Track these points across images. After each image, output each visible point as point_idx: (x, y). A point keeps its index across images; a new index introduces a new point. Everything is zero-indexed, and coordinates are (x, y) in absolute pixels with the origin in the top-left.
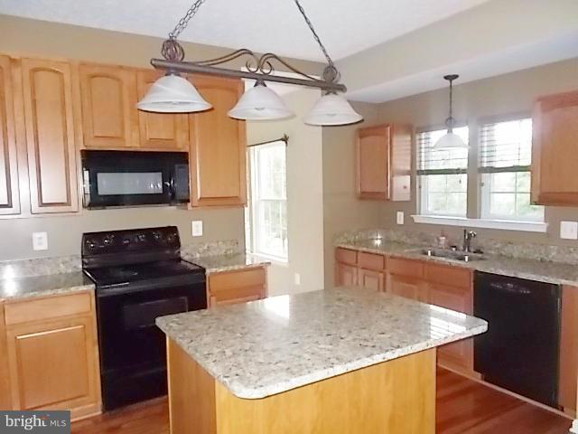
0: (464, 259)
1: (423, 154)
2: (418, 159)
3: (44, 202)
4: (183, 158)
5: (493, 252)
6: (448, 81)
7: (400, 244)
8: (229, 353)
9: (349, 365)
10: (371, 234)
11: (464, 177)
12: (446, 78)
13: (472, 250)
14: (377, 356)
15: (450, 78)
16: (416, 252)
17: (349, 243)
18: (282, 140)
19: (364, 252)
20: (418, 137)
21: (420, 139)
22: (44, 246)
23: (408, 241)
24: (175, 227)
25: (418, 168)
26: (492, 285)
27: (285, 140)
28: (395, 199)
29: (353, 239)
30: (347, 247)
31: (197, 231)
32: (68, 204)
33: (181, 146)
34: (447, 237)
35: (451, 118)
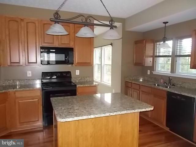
0: (168, 88)
1: (157, 50)
2: (155, 52)
3: (29, 62)
4: (72, 50)
5: (179, 86)
6: (164, 24)
7: (148, 81)
8: (63, 109)
9: (96, 115)
10: (139, 78)
11: (170, 58)
12: (164, 23)
13: (171, 84)
14: (107, 114)
15: (165, 23)
16: (152, 84)
17: (130, 80)
18: (110, 44)
19: (134, 83)
20: (156, 44)
21: (157, 45)
22: (30, 75)
23: (151, 80)
24: (70, 72)
25: (155, 55)
26: (173, 96)
27: (111, 44)
28: (146, 66)
29: (131, 79)
30: (129, 81)
31: (78, 73)
32: (36, 63)
33: (71, 46)
34: (163, 79)
35: (165, 37)
